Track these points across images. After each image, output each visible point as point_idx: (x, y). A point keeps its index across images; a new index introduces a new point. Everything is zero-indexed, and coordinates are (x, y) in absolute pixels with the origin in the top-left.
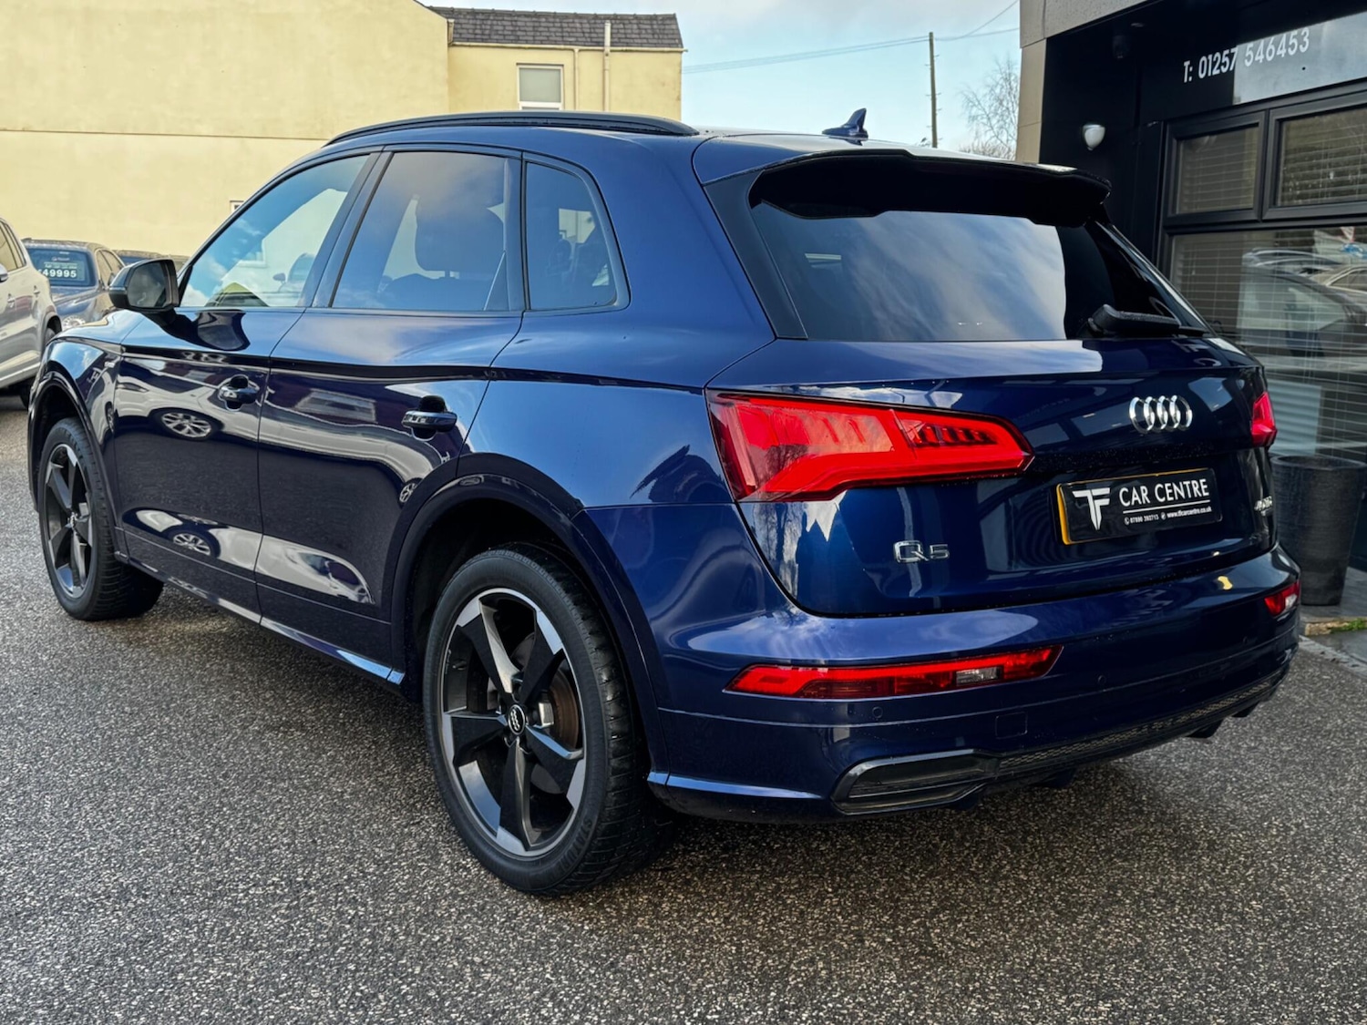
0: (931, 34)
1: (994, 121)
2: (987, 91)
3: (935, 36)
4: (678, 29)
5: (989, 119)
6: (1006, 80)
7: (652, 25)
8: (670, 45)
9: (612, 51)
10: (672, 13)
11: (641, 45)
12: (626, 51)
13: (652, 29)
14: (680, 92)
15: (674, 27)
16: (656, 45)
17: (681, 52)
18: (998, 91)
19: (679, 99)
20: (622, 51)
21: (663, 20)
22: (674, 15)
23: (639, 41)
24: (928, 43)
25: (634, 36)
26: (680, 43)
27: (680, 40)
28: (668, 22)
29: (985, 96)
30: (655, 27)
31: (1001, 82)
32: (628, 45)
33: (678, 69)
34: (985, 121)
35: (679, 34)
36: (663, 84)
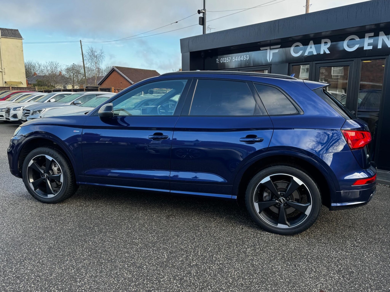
0: (81, 41)
1: (90, 61)
2: (87, 53)
3: (82, 41)
4: (20, 33)
5: (89, 60)
6: (92, 52)
7: (12, 32)
8: (18, 37)
9: (1, 37)
10: (17, 29)
11: (10, 36)
12: (6, 38)
13: (12, 33)
14: (23, 49)
15: (18, 33)
16: (14, 37)
17: (22, 39)
18: (90, 54)
19: (22, 51)
20: (5, 38)
21: (15, 31)
22: (18, 30)
23: (9, 35)
24: (80, 42)
25: (7, 34)
26: (21, 37)
27: (21, 36)
28: (16, 31)
29: (87, 55)
30: (13, 32)
31: (90, 52)
32: (6, 36)
33: (22, 43)
34: (88, 60)
35: (20, 34)
36: (18, 47)
